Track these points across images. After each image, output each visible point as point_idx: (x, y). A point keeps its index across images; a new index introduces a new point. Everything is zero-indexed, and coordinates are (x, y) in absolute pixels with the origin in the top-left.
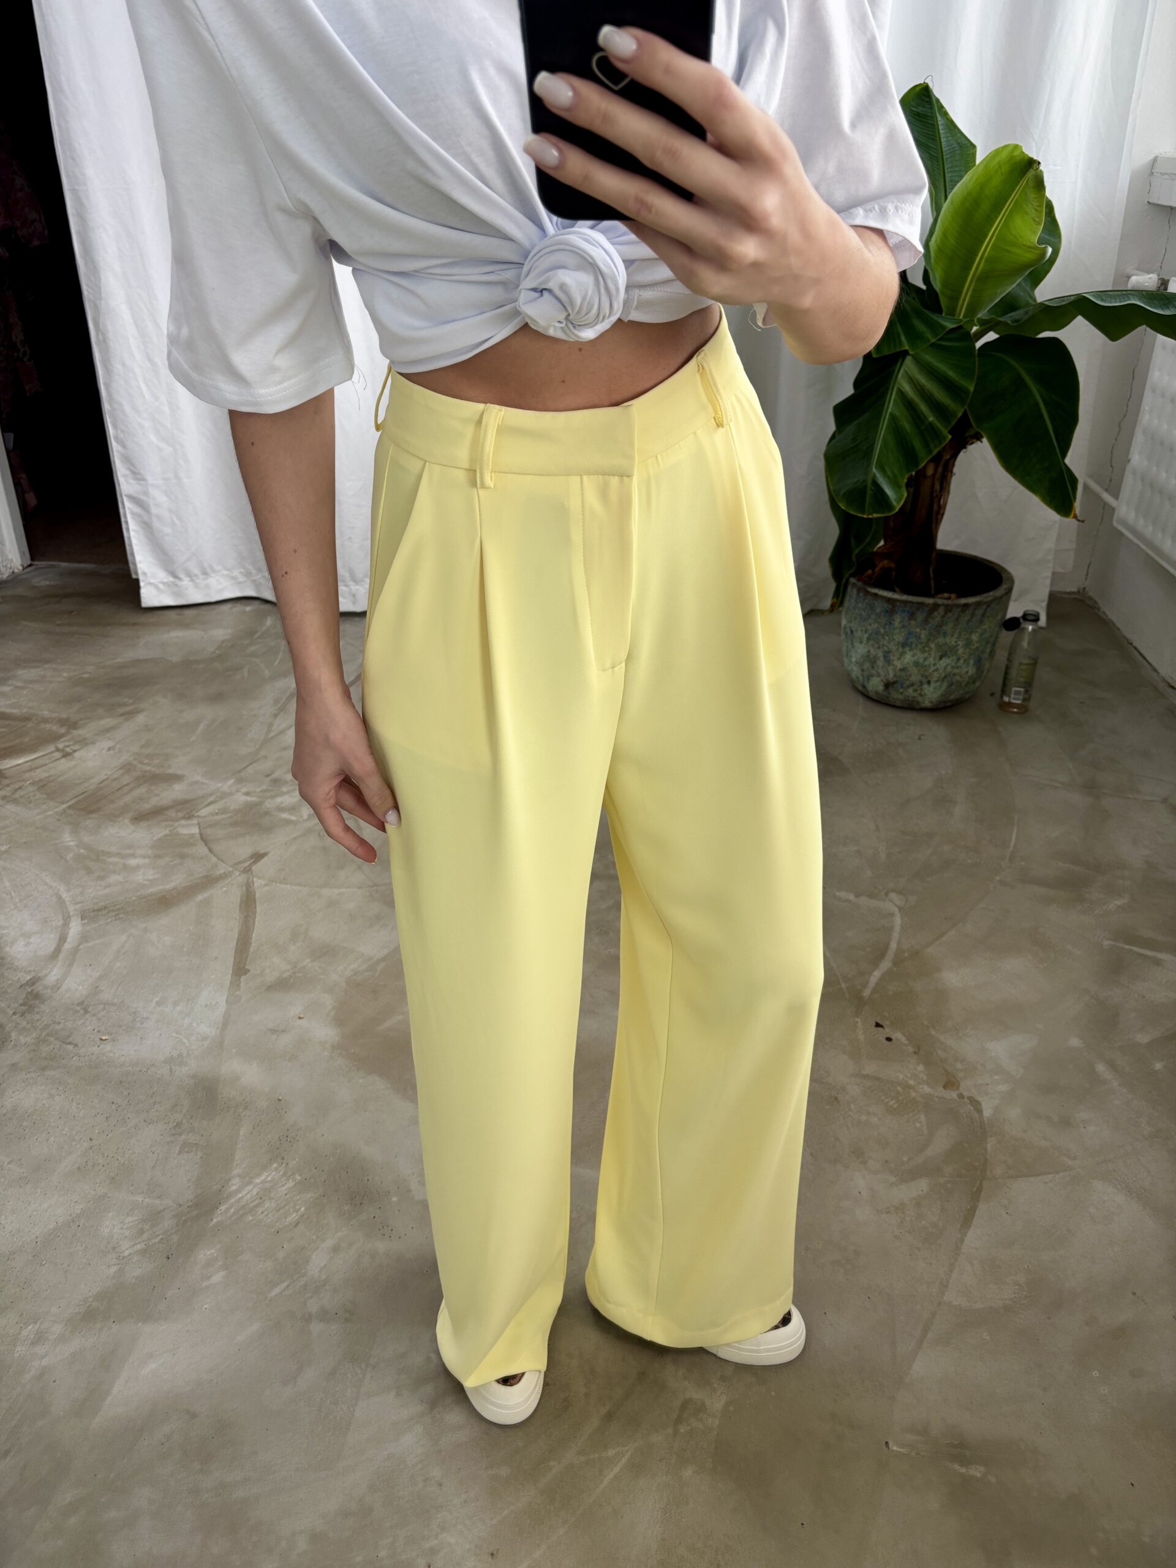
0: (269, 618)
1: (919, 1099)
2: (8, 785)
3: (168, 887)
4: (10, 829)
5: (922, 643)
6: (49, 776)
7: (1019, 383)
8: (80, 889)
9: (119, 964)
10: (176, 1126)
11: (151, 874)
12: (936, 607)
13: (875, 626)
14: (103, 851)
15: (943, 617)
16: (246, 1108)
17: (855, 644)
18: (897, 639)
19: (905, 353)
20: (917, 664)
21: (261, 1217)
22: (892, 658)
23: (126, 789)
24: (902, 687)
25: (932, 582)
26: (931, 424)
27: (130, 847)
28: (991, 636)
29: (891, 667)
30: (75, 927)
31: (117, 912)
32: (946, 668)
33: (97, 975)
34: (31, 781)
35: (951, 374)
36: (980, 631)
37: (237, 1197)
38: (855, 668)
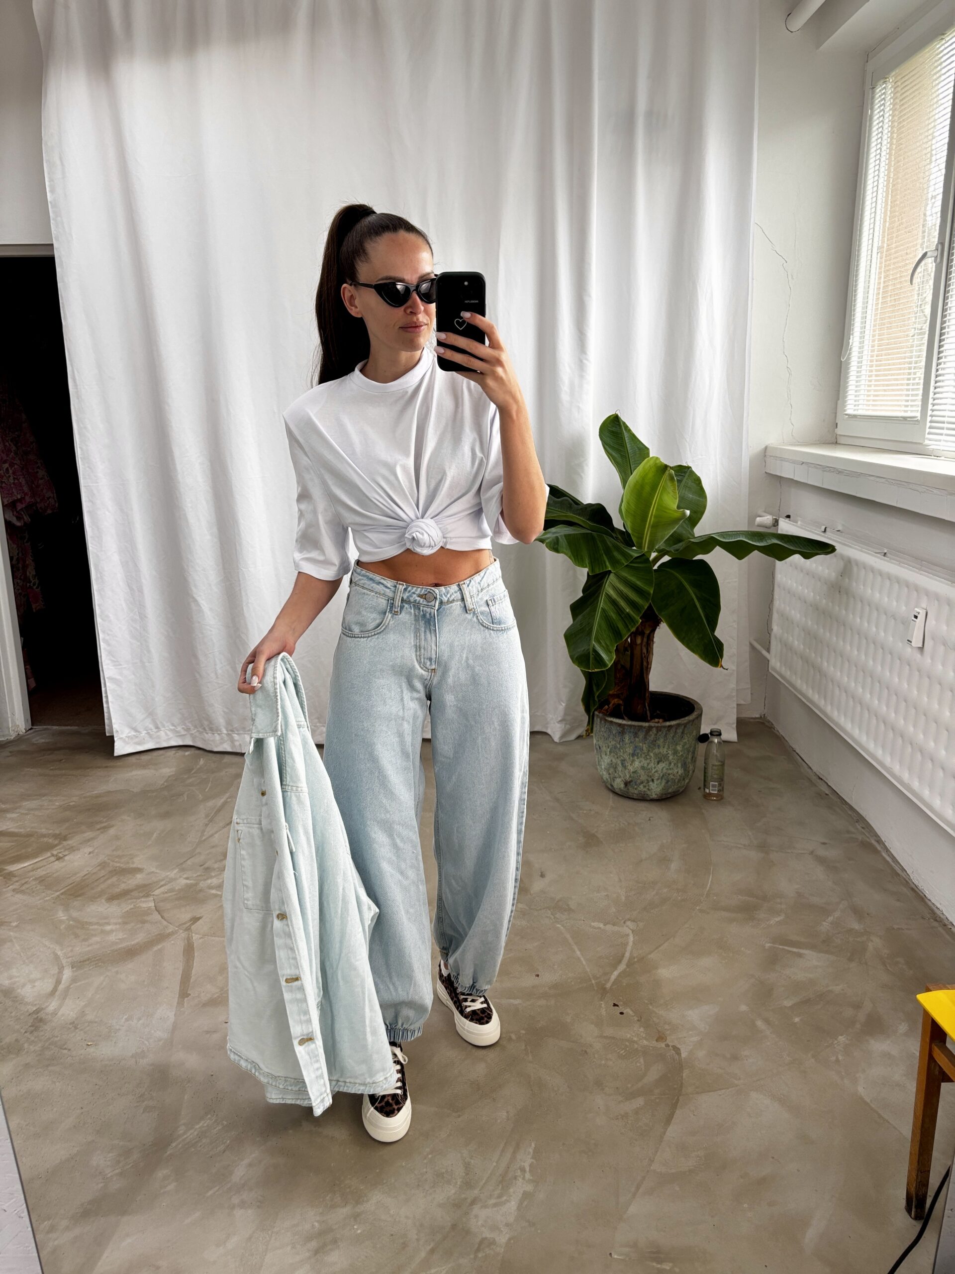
0: (202, 759)
1: (639, 1049)
2: (17, 881)
3: (133, 943)
4: (19, 911)
5: (644, 753)
6: (48, 873)
7: (681, 587)
8: (70, 948)
9: (98, 996)
10: (140, 1097)
11: (120, 935)
12: (650, 728)
13: (613, 743)
14: (86, 922)
15: (656, 735)
16: (189, 1082)
17: (603, 756)
18: (628, 752)
19: (610, 572)
20: (643, 768)
21: (199, 1149)
22: (627, 764)
23: (102, 879)
24: (636, 785)
25: (648, 712)
26: (628, 615)
27: (106, 918)
28: (691, 747)
29: (627, 770)
30: (67, 974)
31: (97, 962)
32: (662, 770)
33: (84, 1004)
34: (34, 878)
35: (639, 583)
36: (682, 743)
37: (183, 1138)
38: (605, 773)
